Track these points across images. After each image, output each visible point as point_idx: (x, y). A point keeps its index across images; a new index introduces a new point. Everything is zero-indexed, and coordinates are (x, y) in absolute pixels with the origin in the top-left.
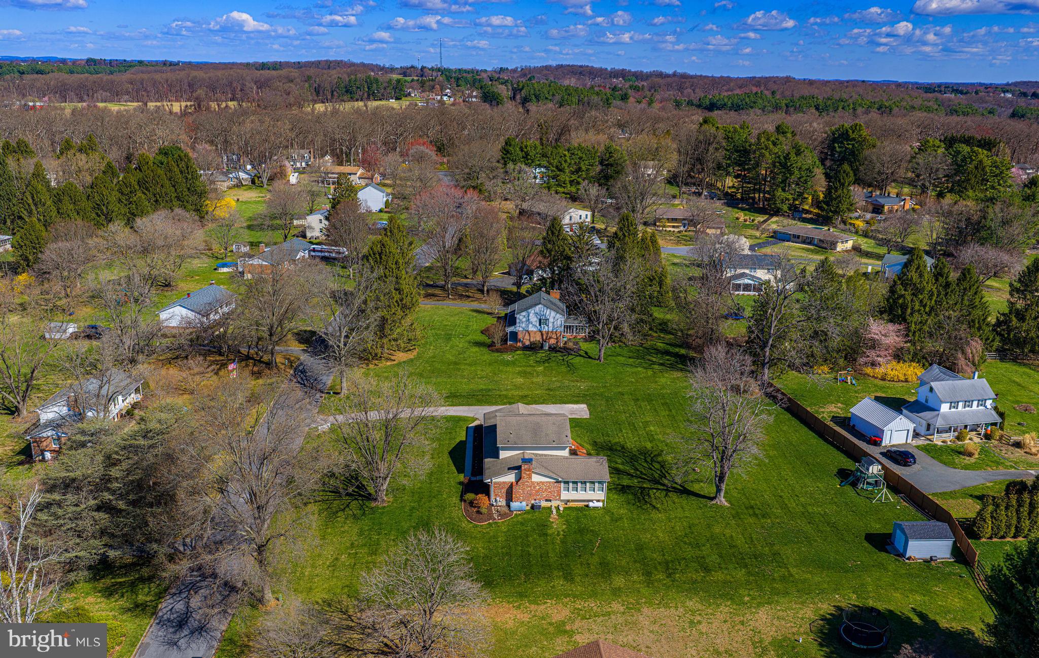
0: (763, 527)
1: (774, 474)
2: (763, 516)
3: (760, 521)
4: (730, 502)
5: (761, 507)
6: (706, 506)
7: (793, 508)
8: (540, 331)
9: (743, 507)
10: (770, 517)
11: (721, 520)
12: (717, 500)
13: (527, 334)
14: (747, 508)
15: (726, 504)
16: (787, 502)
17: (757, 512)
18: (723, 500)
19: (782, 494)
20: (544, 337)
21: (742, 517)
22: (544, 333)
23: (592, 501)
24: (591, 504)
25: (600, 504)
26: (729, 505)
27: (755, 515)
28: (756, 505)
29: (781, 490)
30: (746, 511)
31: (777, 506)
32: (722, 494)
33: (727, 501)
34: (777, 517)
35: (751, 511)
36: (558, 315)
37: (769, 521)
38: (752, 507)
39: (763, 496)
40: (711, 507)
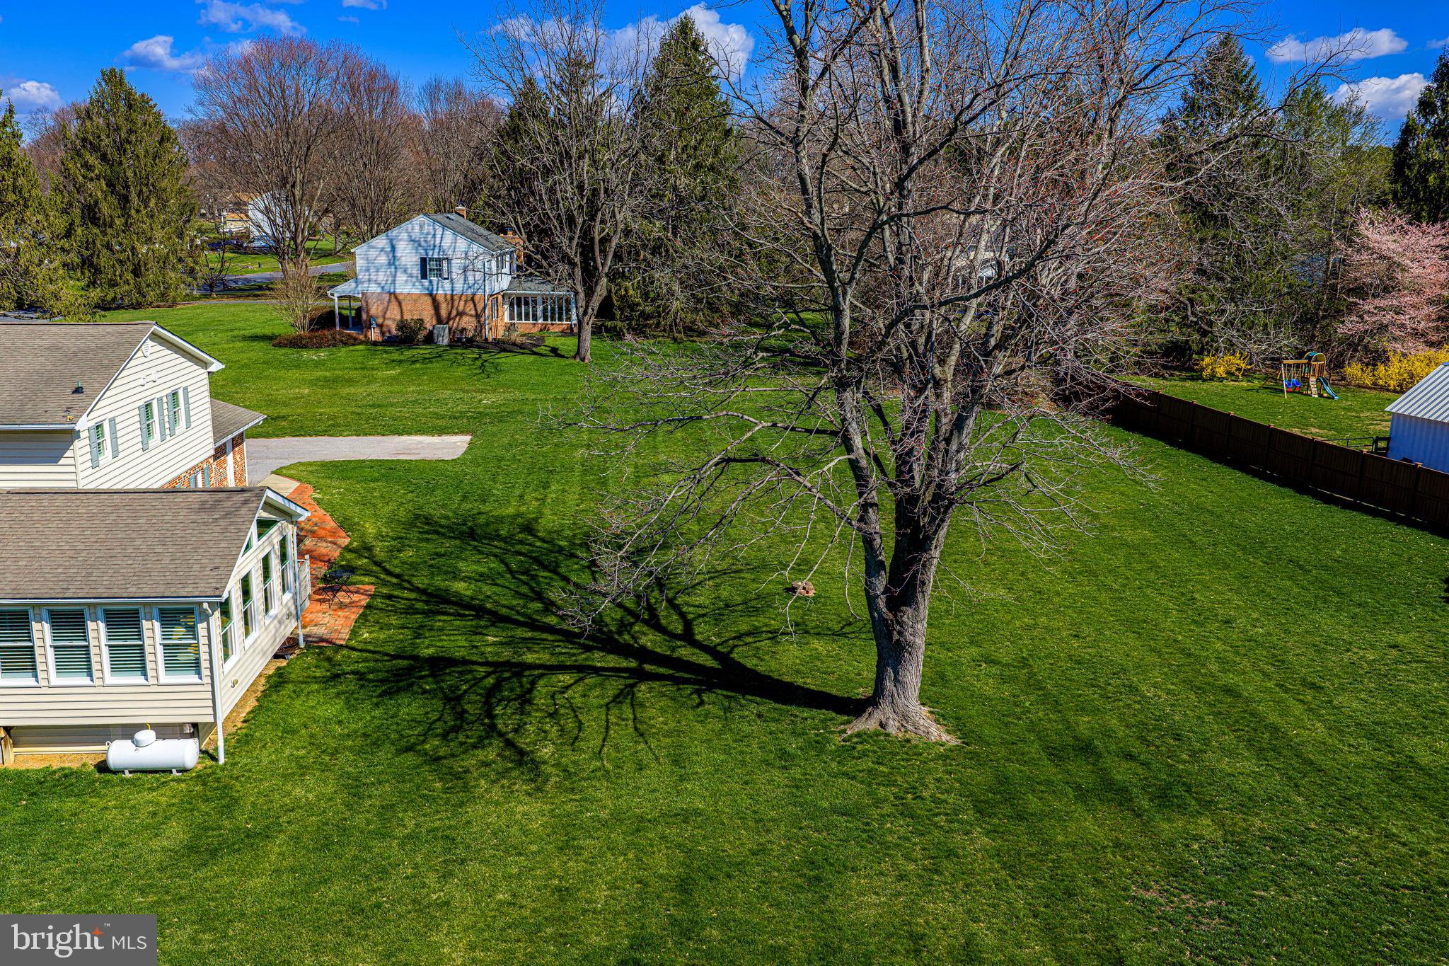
0: (1178, 871)
1: (1164, 602)
2: (1164, 798)
3: (1147, 828)
4: (956, 723)
5: (1136, 748)
6: (818, 746)
7: (1322, 746)
8: (431, 295)
9: (1034, 750)
10: (1207, 805)
11: (901, 826)
12: (884, 712)
13: (394, 305)
14: (1055, 754)
15: (938, 733)
16: (1273, 718)
17: (1122, 772)
18: (921, 714)
19: (1230, 679)
20: (444, 313)
21: (1034, 803)
22: (440, 299)
23: (128, 732)
24: (120, 753)
25: (185, 752)
26: (952, 741)
27: (1118, 795)
28: (1107, 734)
29: (1221, 660)
30: (1049, 770)
31: (1229, 739)
32: (913, 675)
33: (940, 718)
34: (1248, 804)
35: (1083, 772)
36: (475, 247)
37: (1206, 826)
38: (1086, 749)
39: (1133, 689)
40: (847, 751)
